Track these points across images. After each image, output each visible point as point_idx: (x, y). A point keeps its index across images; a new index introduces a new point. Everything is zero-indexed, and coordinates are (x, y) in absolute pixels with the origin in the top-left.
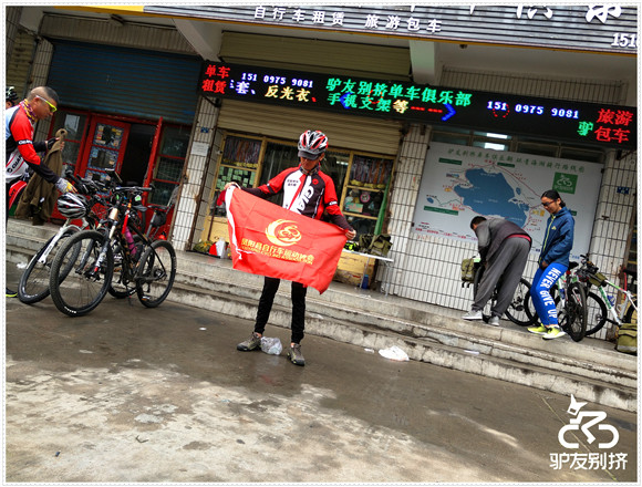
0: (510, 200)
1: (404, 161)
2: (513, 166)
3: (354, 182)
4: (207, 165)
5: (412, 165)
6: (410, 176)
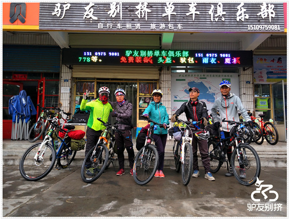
0: (208, 92)
1: (162, 83)
2: (206, 78)
3: (141, 94)
4: (70, 97)
5: (166, 84)
6: (166, 88)
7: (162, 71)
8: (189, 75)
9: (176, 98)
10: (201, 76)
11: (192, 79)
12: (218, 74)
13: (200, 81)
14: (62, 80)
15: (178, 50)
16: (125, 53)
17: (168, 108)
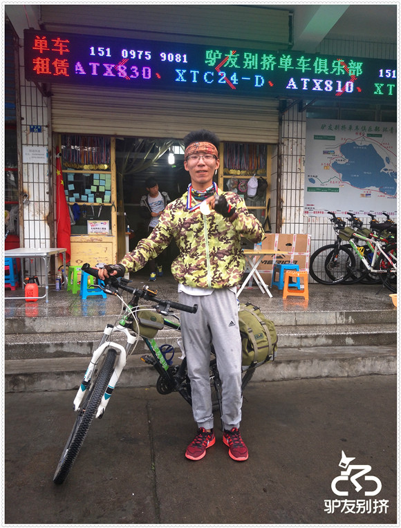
0: (382, 170)
1: (286, 143)
2: (381, 136)
3: (232, 171)
4: (50, 174)
5: (295, 146)
6: (294, 158)
7: (286, 114)
8: (344, 127)
9: (312, 181)
10: (370, 129)
11: (350, 137)
13: (367, 142)
14: (24, 128)
15: (337, 58)
16: (204, 58)
17: (297, 208)
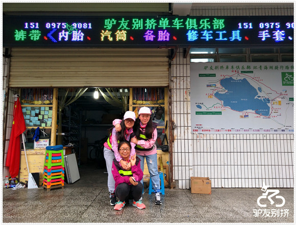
0: (256, 97)
1: (175, 80)
2: (252, 72)
5: (182, 83)
6: (182, 90)
7: (174, 60)
8: (222, 67)
9: (199, 107)
10: (243, 68)
11: (228, 74)
12: (274, 64)
13: (242, 77)
16: (104, 24)
17: (186, 128)
